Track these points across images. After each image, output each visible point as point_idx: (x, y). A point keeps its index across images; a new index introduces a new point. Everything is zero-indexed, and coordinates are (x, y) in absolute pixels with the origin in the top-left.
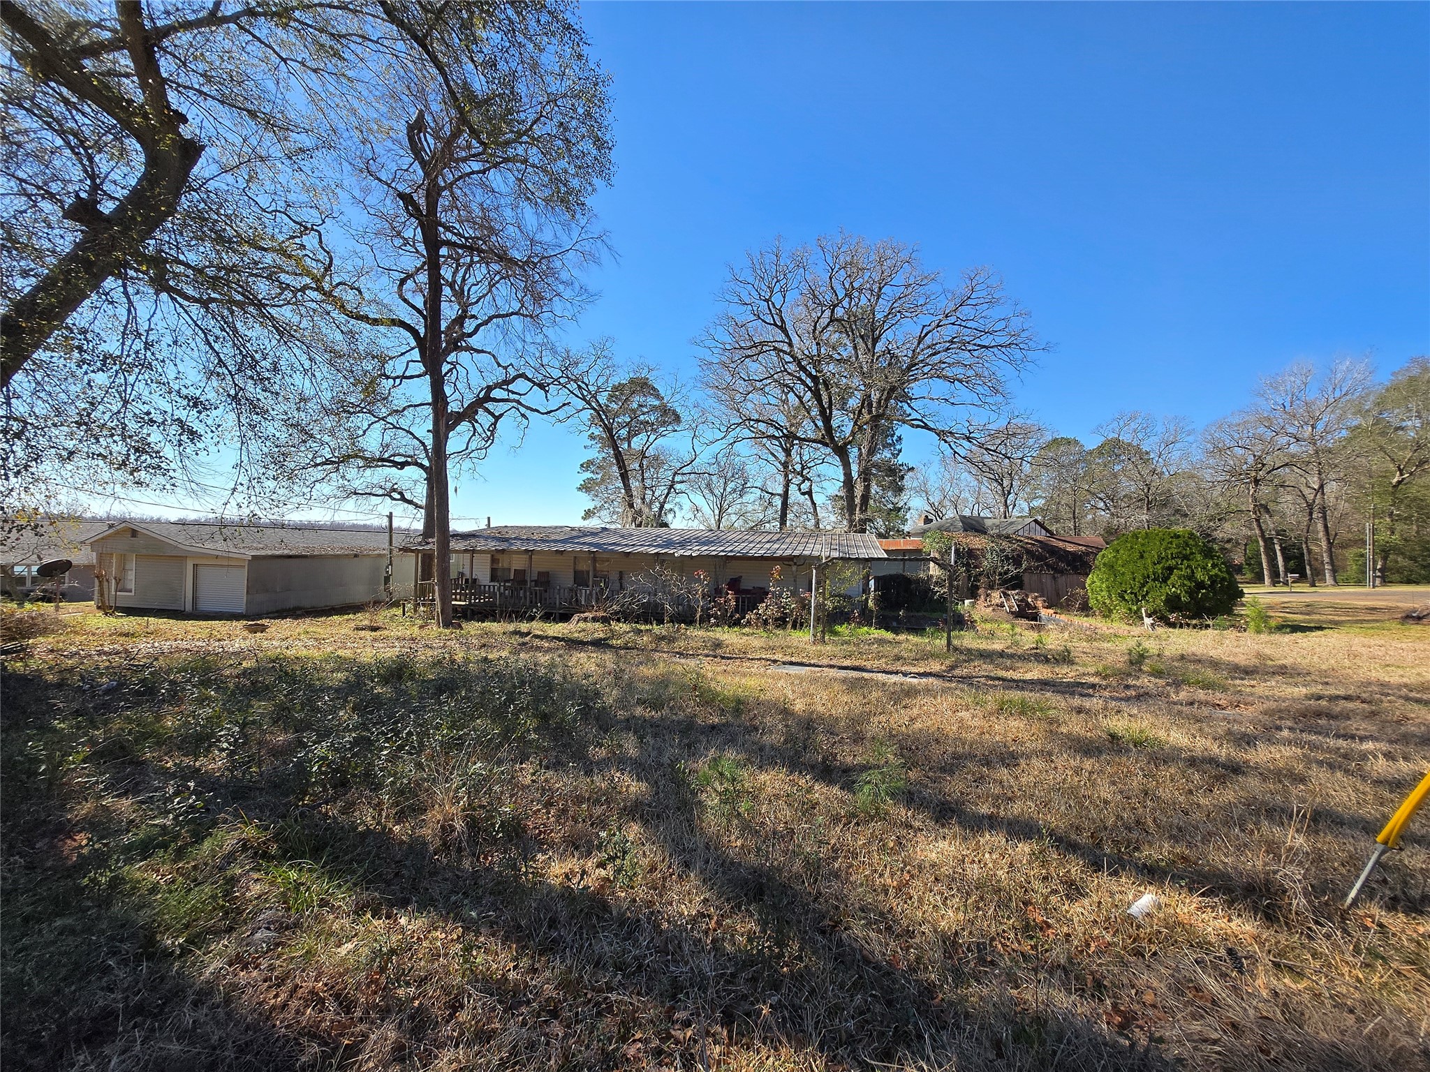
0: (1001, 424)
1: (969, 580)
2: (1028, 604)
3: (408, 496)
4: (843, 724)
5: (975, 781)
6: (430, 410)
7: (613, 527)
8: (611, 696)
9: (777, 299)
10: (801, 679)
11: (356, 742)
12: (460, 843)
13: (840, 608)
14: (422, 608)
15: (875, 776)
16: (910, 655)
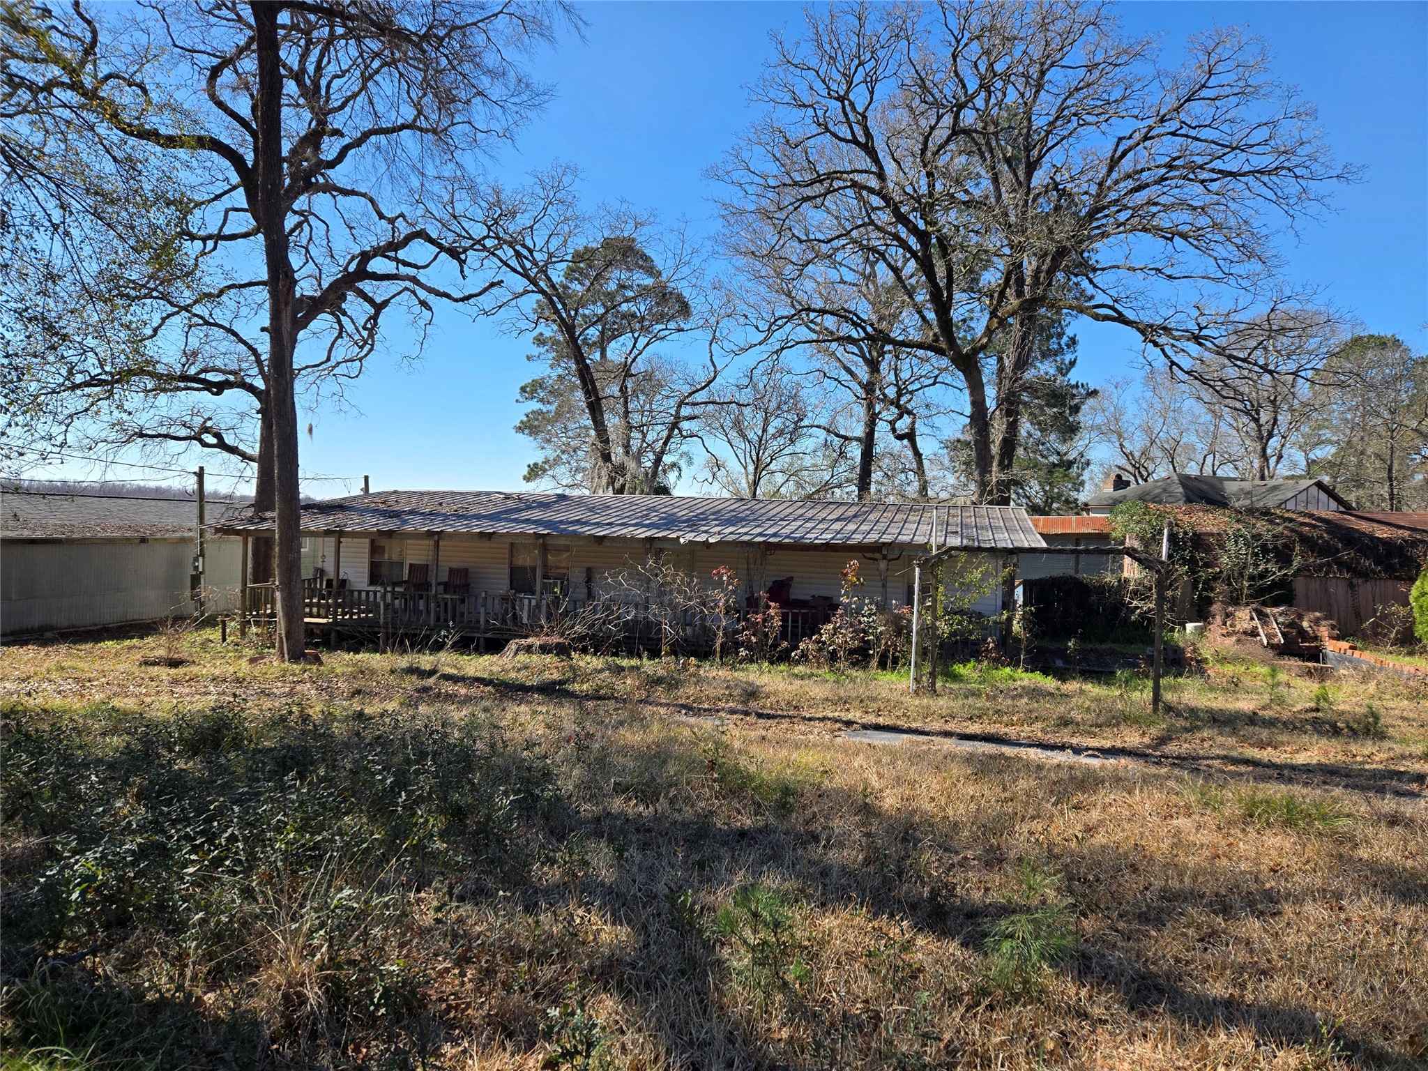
0: (1258, 311)
1: (1195, 586)
2: (1302, 633)
3: (229, 439)
4: (966, 833)
5: (1201, 940)
6: (266, 295)
7: (576, 492)
8: (569, 780)
9: (859, 96)
10: (893, 754)
11: (142, 852)
12: (314, 1024)
13: (962, 634)
14: (254, 629)
15: (1022, 925)
16: (1086, 717)
